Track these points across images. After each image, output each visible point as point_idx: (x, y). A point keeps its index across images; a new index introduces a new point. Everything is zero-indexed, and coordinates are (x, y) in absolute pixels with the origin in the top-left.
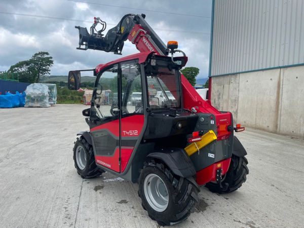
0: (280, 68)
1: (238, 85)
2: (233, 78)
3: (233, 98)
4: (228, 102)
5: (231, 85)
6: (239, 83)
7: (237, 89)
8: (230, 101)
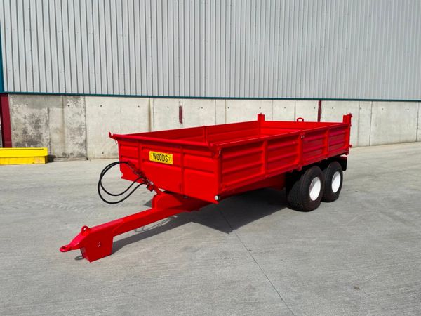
0: (149, 97)
1: (83, 110)
2: (70, 101)
3: (75, 126)
4: (62, 132)
5: (67, 109)
6: (84, 108)
7: (83, 115)
8: (66, 130)
